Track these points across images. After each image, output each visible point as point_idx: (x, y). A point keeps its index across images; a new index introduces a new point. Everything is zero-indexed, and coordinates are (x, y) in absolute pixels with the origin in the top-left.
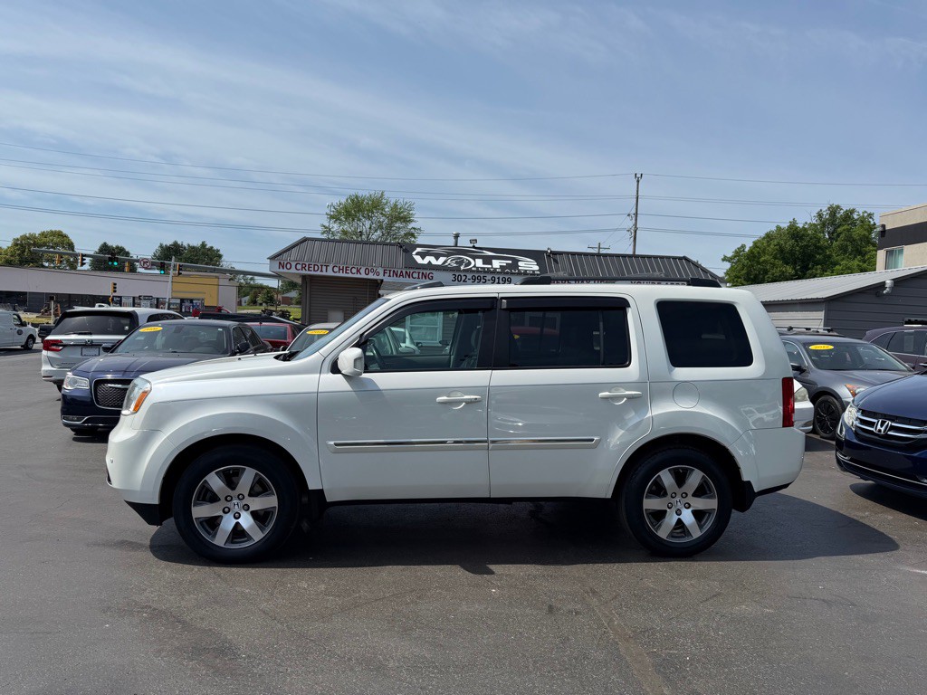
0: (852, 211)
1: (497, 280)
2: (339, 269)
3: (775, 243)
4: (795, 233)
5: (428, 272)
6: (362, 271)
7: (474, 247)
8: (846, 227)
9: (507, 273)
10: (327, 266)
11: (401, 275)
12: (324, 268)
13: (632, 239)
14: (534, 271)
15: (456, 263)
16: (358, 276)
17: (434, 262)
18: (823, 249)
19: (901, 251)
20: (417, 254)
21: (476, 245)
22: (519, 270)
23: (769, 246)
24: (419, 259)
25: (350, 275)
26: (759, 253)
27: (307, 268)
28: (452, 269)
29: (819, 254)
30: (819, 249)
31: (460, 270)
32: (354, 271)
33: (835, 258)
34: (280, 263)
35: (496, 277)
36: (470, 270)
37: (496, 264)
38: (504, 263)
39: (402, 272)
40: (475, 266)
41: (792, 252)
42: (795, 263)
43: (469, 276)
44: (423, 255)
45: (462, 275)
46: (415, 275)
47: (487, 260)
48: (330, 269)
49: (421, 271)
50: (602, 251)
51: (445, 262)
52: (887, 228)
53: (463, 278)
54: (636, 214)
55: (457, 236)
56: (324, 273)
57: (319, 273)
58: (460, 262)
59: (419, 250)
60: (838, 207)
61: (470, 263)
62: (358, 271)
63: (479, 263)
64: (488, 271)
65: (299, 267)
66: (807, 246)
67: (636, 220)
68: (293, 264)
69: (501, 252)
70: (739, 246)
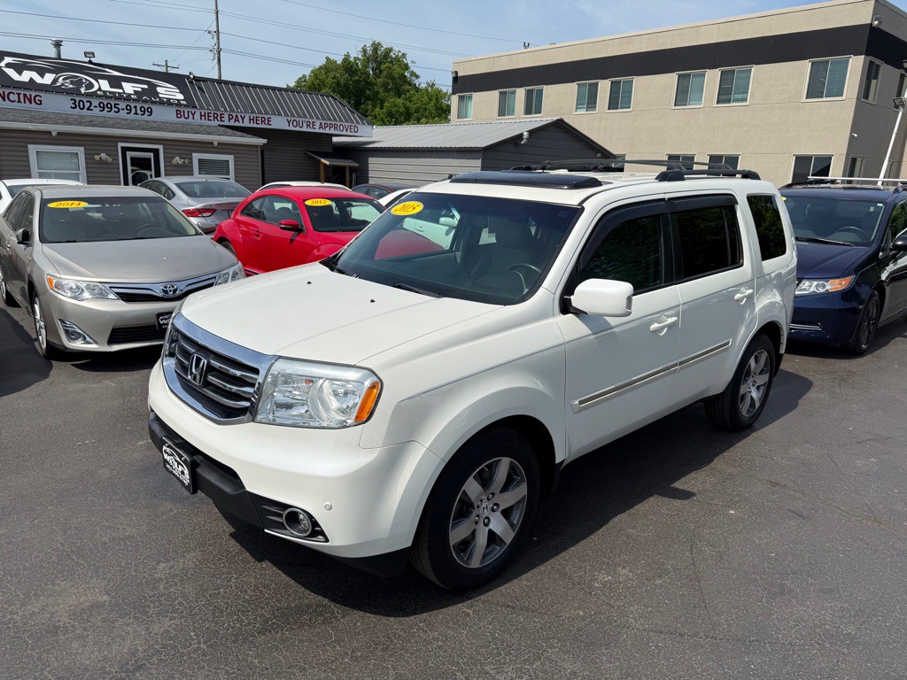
0: (391, 50)
1: (133, 110)
3: (332, 75)
4: (348, 66)
5: (33, 94)
7: (90, 62)
8: (387, 65)
9: (146, 101)
13: (216, 60)
14: (179, 100)
15: (72, 83)
17: (38, 79)
18: (370, 84)
19: (470, 97)
20: (8, 65)
21: (94, 60)
22: (160, 98)
23: (327, 78)
24: (12, 73)
26: (319, 85)
28: (68, 92)
29: (369, 89)
30: (369, 84)
31: (80, 94)
33: (382, 94)
35: (133, 105)
36: (94, 95)
37: (129, 88)
38: (139, 87)
40: (100, 89)
41: (346, 85)
42: (350, 98)
43: (95, 102)
44: (19, 69)
45: (85, 100)
46: (12, 97)
47: (115, 82)
49: (22, 92)
50: (171, 71)
51: (55, 81)
52: (459, 75)
53: (87, 105)
54: (217, 32)
55: (58, 44)
58: (79, 83)
59: (8, 60)
60: (379, 44)
61: (91, 86)
63: (105, 85)
64: (120, 97)
66: (358, 81)
67: (218, 38)
69: (133, 73)
70: (301, 76)
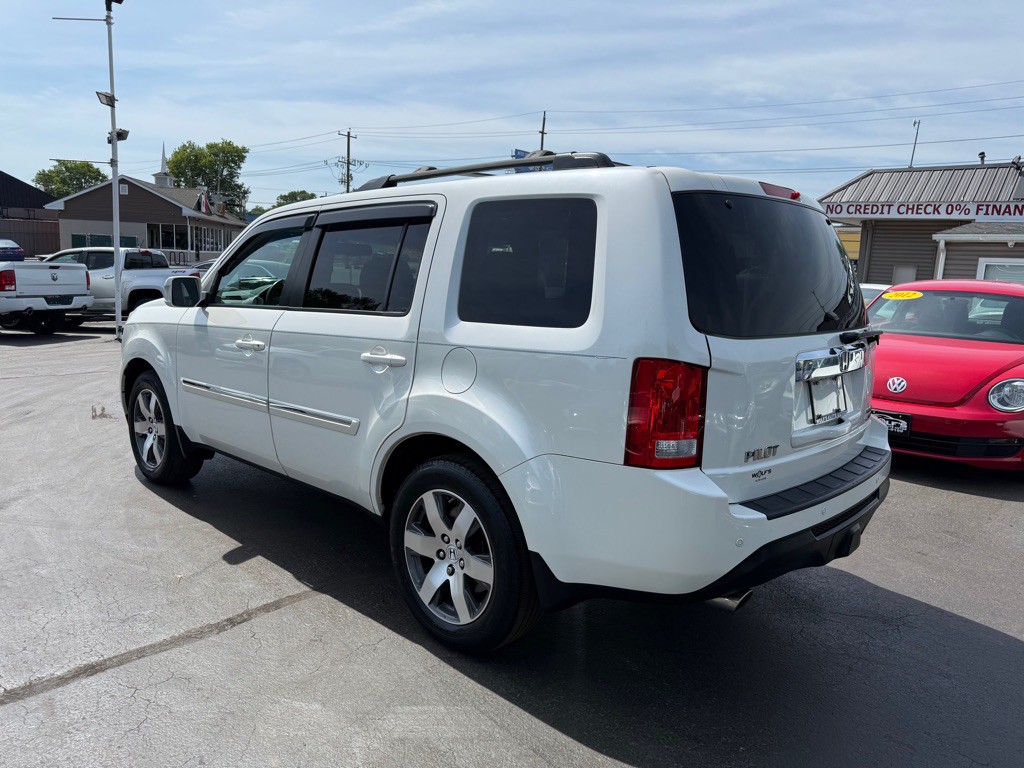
2: (908, 209)
6: (942, 209)
10: (890, 206)
11: (1008, 210)
12: (886, 209)
16: (936, 216)
25: (923, 216)
27: (862, 210)
32: (930, 209)
34: (828, 206)
39: (1008, 206)
48: (894, 209)
56: (885, 216)
57: (878, 216)
62: (936, 210)
65: (852, 209)
68: (845, 207)
